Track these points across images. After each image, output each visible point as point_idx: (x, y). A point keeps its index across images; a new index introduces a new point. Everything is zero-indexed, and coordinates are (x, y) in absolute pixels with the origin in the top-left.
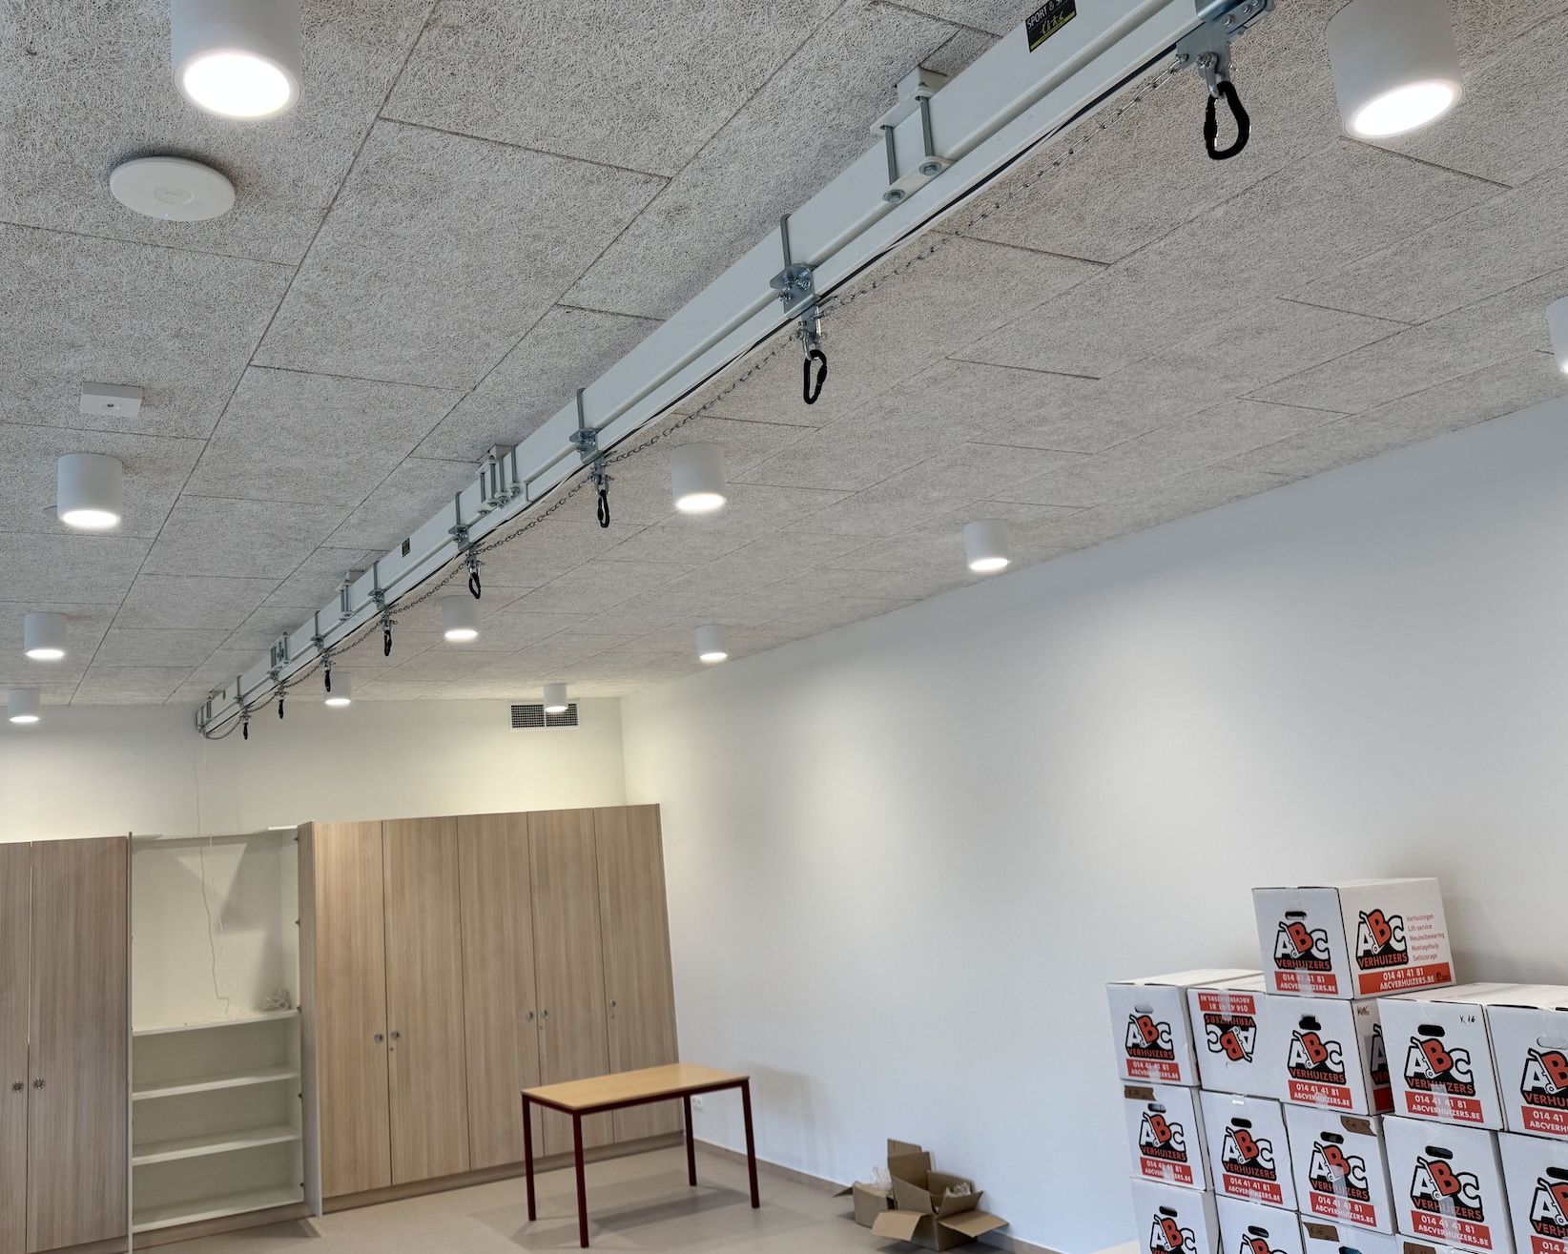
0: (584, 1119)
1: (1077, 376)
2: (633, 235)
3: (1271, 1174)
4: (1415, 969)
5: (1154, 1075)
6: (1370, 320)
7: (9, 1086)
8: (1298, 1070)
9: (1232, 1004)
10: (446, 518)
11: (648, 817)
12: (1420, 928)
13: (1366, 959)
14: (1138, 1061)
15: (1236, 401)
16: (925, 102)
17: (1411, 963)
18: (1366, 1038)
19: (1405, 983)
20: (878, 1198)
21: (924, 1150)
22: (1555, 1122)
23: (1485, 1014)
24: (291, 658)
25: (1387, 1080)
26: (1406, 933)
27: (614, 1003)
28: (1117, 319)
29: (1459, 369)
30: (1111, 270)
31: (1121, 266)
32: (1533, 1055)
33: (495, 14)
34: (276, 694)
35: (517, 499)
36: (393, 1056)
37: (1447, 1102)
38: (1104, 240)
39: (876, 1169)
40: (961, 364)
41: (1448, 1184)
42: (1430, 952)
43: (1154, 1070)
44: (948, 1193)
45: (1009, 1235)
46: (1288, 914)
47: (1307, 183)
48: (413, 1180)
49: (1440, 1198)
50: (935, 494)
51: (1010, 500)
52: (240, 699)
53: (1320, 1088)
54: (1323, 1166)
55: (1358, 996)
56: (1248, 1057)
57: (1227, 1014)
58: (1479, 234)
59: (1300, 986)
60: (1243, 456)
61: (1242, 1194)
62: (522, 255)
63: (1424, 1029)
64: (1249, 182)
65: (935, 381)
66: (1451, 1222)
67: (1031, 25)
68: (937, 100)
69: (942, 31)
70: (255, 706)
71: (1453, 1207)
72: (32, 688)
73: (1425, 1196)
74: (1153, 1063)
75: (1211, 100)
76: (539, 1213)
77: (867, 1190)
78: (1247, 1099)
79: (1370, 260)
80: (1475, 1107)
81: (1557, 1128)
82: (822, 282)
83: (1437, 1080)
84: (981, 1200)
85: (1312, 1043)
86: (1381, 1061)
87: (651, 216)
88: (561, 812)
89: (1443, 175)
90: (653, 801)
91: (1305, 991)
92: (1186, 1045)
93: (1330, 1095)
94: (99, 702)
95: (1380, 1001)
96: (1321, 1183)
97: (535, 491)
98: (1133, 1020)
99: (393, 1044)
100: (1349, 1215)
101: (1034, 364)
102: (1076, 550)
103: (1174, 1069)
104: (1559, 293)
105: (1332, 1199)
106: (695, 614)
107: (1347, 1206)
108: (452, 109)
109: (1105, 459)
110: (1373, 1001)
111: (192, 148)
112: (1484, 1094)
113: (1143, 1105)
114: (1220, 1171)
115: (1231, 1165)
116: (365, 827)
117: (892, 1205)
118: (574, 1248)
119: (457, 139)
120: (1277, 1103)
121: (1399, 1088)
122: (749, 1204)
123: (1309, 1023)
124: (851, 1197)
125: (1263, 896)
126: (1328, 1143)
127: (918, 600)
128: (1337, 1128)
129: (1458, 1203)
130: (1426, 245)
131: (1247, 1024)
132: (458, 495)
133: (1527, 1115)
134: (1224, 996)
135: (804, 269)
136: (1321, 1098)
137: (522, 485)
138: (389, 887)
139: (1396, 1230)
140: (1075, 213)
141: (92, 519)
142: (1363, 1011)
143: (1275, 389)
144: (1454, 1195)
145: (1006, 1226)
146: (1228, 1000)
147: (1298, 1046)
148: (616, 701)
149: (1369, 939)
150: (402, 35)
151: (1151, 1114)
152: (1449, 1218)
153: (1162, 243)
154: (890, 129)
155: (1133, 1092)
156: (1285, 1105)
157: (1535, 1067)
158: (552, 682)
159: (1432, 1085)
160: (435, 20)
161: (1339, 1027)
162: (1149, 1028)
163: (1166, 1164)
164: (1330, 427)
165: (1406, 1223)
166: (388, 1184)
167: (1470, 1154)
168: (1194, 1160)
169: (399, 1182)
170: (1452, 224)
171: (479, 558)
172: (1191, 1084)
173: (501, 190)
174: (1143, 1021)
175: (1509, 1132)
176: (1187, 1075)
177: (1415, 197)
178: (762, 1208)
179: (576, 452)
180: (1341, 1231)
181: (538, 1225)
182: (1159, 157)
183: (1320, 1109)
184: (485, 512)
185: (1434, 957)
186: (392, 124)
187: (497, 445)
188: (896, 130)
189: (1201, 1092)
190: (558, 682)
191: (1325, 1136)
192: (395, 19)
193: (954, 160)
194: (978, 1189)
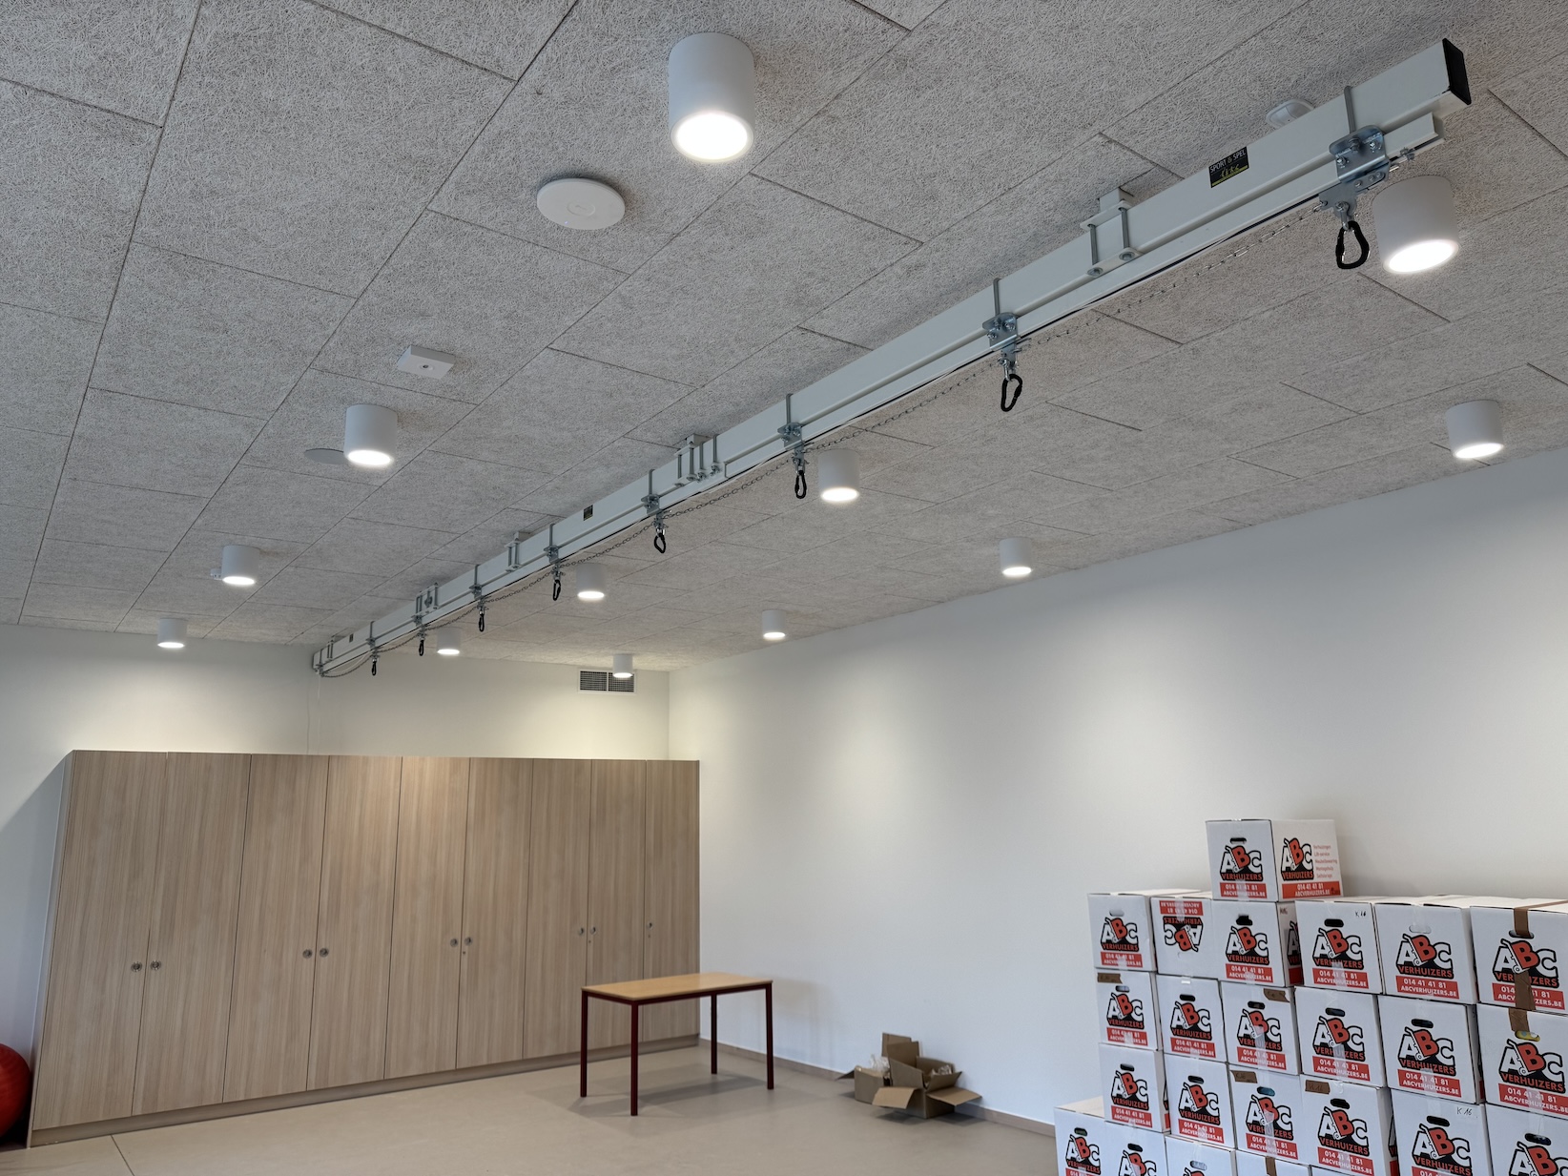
0: (640, 1007)
1: (1128, 427)
2: (878, 281)
3: (1208, 1036)
4: (1318, 884)
5: (1122, 962)
6: (1334, 407)
7: (129, 965)
8: (1233, 956)
9: (1185, 908)
10: (639, 489)
11: (691, 769)
12: (1322, 855)
13: (1287, 873)
14: (1109, 953)
15: (1226, 459)
16: (1124, 211)
17: (1316, 880)
18: (1285, 931)
19: (1311, 893)
20: (875, 1079)
21: (913, 1040)
22: (1419, 986)
23: (1373, 910)
24: (440, 604)
25: (1299, 962)
26: (1313, 857)
27: (651, 925)
28: (1172, 386)
29: (1378, 451)
30: (1182, 348)
31: (1190, 346)
32: (1406, 938)
33: (866, 113)
34: (418, 635)
35: (715, 476)
36: (465, 959)
37: (1343, 975)
38: (1186, 325)
39: (873, 1056)
40: (1054, 408)
41: (1340, 1035)
42: (1328, 872)
43: (1122, 960)
44: (934, 1073)
45: (981, 1106)
46: (1232, 840)
47: (1327, 302)
48: (474, 1065)
49: (1335, 1045)
50: (991, 512)
51: (1041, 522)
52: (371, 641)
53: (1249, 968)
54: (1248, 1027)
55: (1281, 899)
56: (1196, 948)
57: (1181, 915)
58: (1421, 352)
59: (1239, 893)
60: (1214, 504)
61: (1184, 1052)
62: (794, 287)
63: (1328, 922)
64: (1292, 297)
65: (1031, 418)
66: (1341, 1063)
67: (1213, 170)
68: (1134, 212)
69: (1144, 166)
70: (386, 647)
71: (1343, 1052)
72: (181, 619)
73: (1324, 1045)
74: (1121, 955)
75: (1342, 230)
76: (589, 1091)
77: (867, 1072)
78: (1193, 980)
79: (1347, 362)
80: (1363, 978)
81: (1421, 990)
82: (1024, 326)
83: (1337, 959)
84: (959, 1079)
85: (1245, 935)
86: (1295, 948)
87: (897, 269)
88: (619, 762)
89: (1412, 308)
90: (693, 758)
91: (1242, 896)
92: (1148, 940)
93: (1257, 973)
94: (231, 638)
95: (1298, 903)
96: (1246, 1040)
97: (732, 470)
98: (1107, 921)
99: (466, 948)
100: (1266, 1062)
101: (1103, 414)
102: (1070, 569)
103: (1138, 958)
104: (1457, 401)
105: (1254, 1051)
106: (768, 598)
107: (1265, 1056)
108: (802, 174)
109: (1119, 496)
110: (1291, 905)
111: (608, 176)
112: (1370, 968)
113: (1111, 987)
114: (1168, 1035)
115: (1178, 1030)
116: (456, 762)
117: (888, 1083)
118: (626, 1116)
119: (795, 195)
120: (1215, 982)
121: (1308, 966)
122: (765, 1087)
123: (1244, 920)
124: (852, 1081)
125: (1213, 827)
126: (1253, 1010)
127: (939, 602)
128: (1260, 998)
129: (1347, 1049)
130: (1386, 355)
131: (1196, 923)
132: (651, 471)
133: (1400, 982)
134: (1180, 902)
135: (1011, 317)
136: (1250, 976)
137: (722, 465)
138: (472, 815)
139: (1301, 1072)
140: (1175, 304)
141: (370, 459)
142: (1284, 911)
143: (1255, 452)
144: (1345, 1043)
145: (979, 1099)
146: (1182, 905)
147: (1234, 938)
148: (666, 674)
149: (1289, 859)
150: (798, 118)
151: (1118, 993)
152: (1340, 1060)
153: (1223, 333)
154: (1093, 227)
155: (1104, 977)
156: (1222, 983)
157: (1407, 947)
158: (624, 652)
159: (1333, 963)
160: (825, 112)
161: (1267, 924)
162: (1120, 927)
163: (1127, 1031)
164: (1281, 486)
165: (1308, 1066)
166: (453, 1068)
167: (1357, 1012)
168: (1149, 1028)
169: (462, 1066)
170: (1406, 343)
171: (665, 522)
172: (1151, 969)
173: (804, 237)
174: (1117, 923)
175: (1386, 995)
176: (1148, 963)
177: (1390, 320)
178: (776, 1089)
179: (781, 440)
180: (1259, 1076)
181: (588, 1100)
182: (1244, 271)
183: (1249, 984)
184: (680, 485)
185: (1330, 876)
186: (756, 179)
187: (695, 434)
188: (1098, 228)
189: (1158, 976)
190: (627, 652)
191: (1251, 1004)
192: (800, 106)
193: (1144, 252)
194: (957, 1070)
